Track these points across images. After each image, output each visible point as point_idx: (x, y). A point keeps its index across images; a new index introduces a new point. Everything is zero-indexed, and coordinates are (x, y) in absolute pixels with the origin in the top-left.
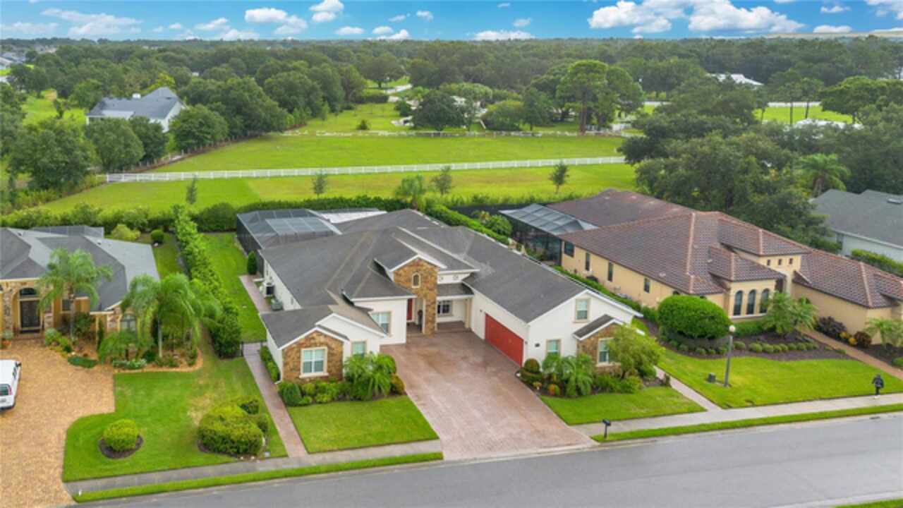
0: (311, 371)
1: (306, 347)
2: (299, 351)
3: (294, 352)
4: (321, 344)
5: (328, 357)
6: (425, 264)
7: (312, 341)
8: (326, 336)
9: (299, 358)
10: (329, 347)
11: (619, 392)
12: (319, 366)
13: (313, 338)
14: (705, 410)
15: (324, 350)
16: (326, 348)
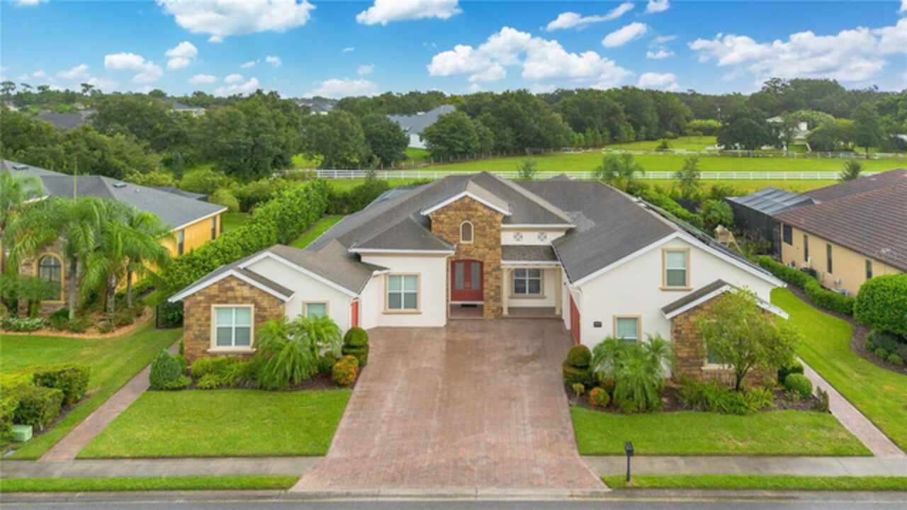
0: (230, 344)
1: (219, 302)
2: (208, 309)
3: (200, 310)
4: (245, 299)
5: (256, 322)
6: (480, 208)
7: (230, 294)
8: (252, 287)
9: (208, 319)
10: (257, 305)
11: (721, 410)
12: (242, 335)
13: (232, 289)
14: (872, 455)
15: (249, 308)
16: (252, 306)
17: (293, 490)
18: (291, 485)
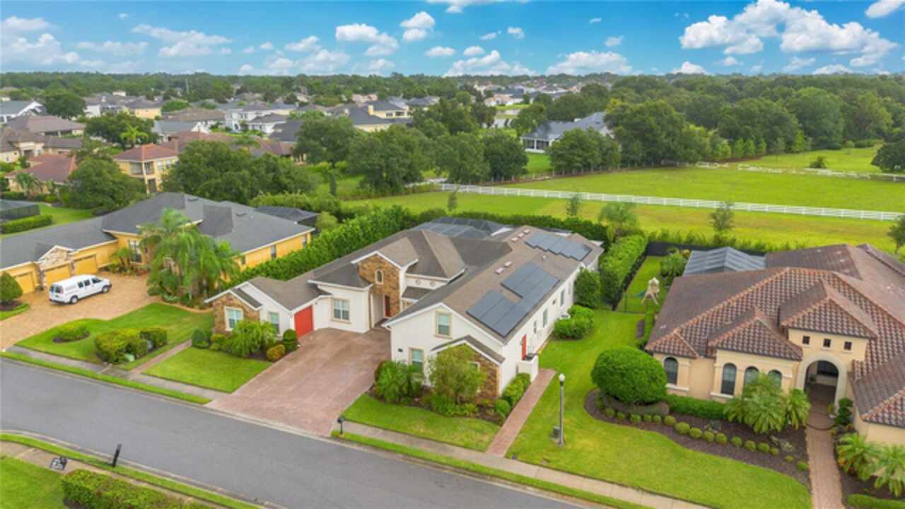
1: (227, 306)
3: (220, 308)
5: (244, 319)
7: (230, 302)
8: (239, 300)
9: (224, 313)
13: (232, 299)
16: (242, 310)
17: (207, 405)
18: (206, 402)
